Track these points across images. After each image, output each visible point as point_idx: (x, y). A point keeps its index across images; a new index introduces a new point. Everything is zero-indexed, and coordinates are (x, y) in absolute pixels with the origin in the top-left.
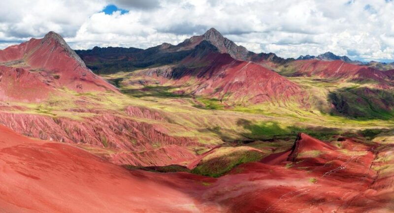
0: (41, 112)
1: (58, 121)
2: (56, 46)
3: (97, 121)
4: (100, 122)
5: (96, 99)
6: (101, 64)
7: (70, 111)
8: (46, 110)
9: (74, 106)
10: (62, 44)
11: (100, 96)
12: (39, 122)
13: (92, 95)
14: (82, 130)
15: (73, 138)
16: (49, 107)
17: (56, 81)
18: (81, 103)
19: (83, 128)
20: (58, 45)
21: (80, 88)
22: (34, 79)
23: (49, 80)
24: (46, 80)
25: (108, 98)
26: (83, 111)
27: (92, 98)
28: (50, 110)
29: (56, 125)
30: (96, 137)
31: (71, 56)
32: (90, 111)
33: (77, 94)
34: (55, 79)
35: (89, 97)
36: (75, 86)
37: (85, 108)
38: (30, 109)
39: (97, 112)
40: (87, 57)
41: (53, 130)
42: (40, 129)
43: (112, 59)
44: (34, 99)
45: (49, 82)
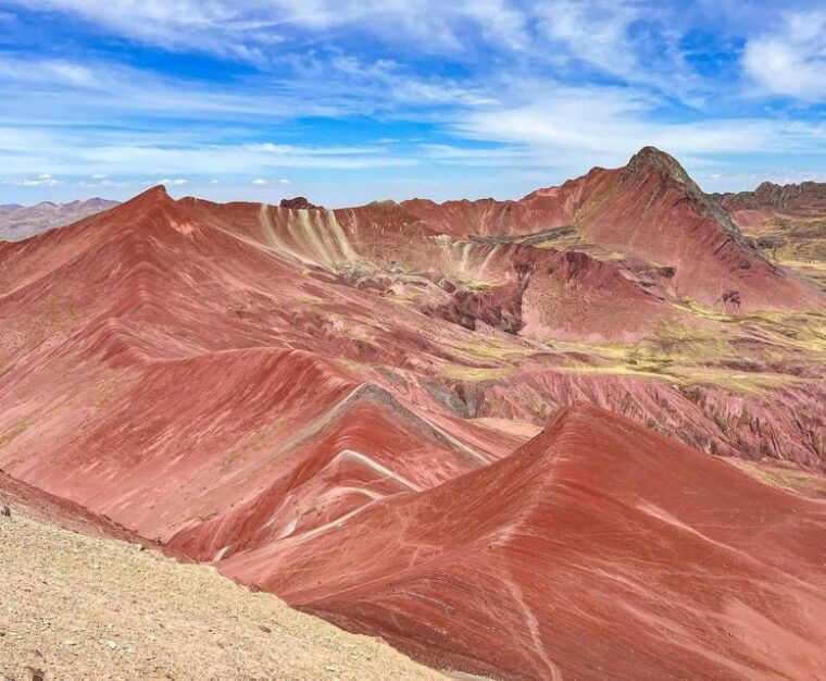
0: (644, 369)
1: (694, 396)
2: (664, 188)
3: (803, 399)
4: (812, 400)
5: (783, 333)
6: (783, 231)
7: (719, 366)
8: (653, 364)
9: (731, 354)
10: (679, 180)
11: (791, 324)
12: (645, 396)
13: (769, 322)
14: (762, 421)
15: (739, 442)
16: (661, 356)
17: (663, 280)
18: (747, 345)
19: (765, 417)
20: (669, 183)
21: (733, 301)
22: (615, 280)
23: (647, 280)
24: (637, 280)
25: (816, 330)
26: (754, 368)
27: (771, 330)
28: (667, 363)
29: (691, 405)
30: (804, 444)
31: (705, 214)
32: (776, 368)
33: (727, 318)
34: (662, 278)
35: (763, 327)
36: (720, 296)
37: (762, 358)
38: (613, 361)
39: (797, 372)
40: (742, 212)
41: (684, 418)
42: (649, 416)
43: (814, 216)
44: (620, 333)
45: (645, 284)
